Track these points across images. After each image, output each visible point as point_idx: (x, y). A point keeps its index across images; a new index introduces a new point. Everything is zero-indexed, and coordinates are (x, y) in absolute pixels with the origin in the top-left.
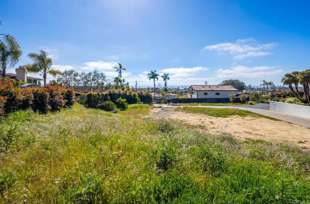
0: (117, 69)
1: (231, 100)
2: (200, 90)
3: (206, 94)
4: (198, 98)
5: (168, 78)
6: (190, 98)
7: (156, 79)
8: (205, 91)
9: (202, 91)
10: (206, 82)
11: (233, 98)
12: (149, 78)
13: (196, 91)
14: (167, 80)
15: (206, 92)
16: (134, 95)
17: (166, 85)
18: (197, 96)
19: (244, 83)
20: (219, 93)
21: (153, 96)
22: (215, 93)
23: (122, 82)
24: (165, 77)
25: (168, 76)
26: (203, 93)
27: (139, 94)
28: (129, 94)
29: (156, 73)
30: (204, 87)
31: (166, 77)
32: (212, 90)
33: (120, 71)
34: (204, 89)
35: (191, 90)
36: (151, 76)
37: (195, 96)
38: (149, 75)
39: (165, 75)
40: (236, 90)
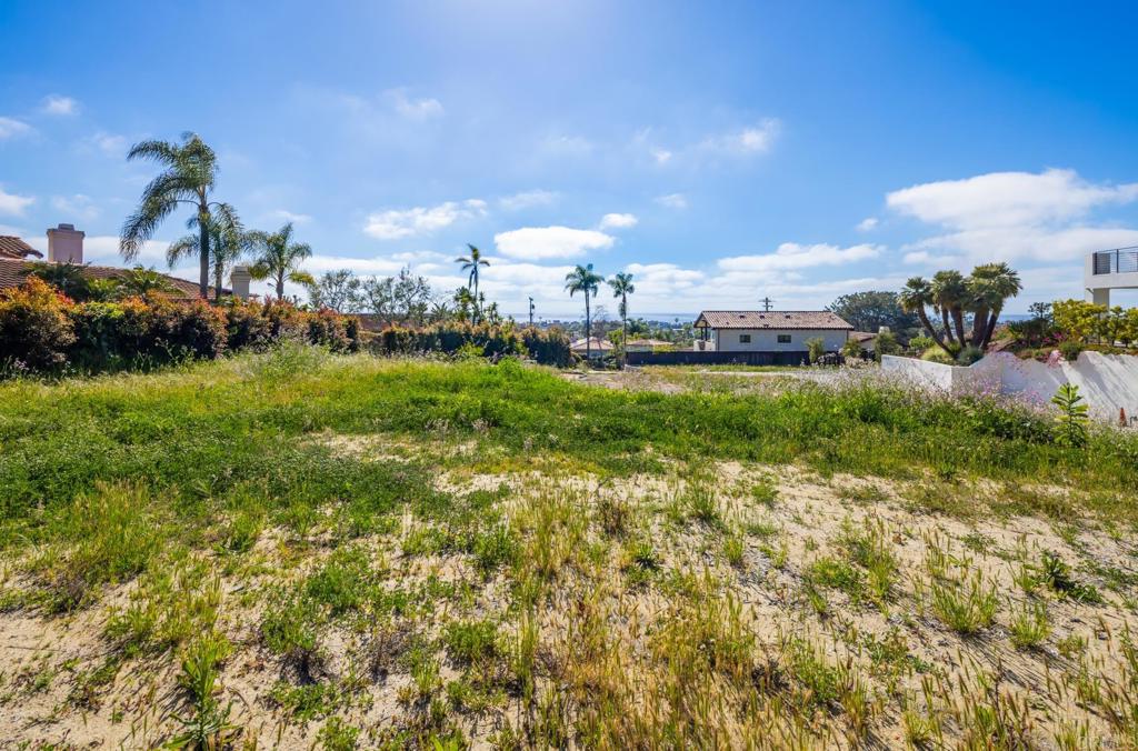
0: (463, 263)
1: (810, 357)
2: (724, 326)
3: (745, 339)
4: (721, 350)
5: (631, 289)
6: (699, 350)
7: (591, 293)
8: (743, 329)
9: (734, 329)
11: (818, 350)
12: (569, 291)
13: (714, 329)
14: (627, 294)
15: (746, 333)
16: (512, 339)
17: (623, 311)
18: (718, 344)
20: (790, 337)
21: (583, 347)
22: (775, 335)
23: (478, 302)
24: (621, 284)
25: (631, 283)
26: (736, 336)
27: (525, 337)
28: (497, 335)
29: (595, 272)
30: (742, 317)
31: (625, 284)
33: (472, 268)
34: (739, 324)
35: (702, 325)
36: (577, 281)
37: (711, 346)
38: (569, 280)
39: (621, 277)
40: (847, 326)
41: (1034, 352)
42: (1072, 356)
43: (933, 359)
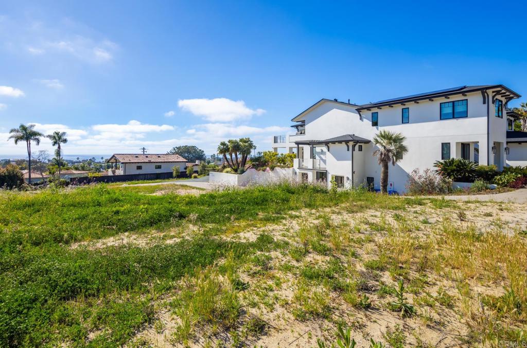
1: (174, 175)
2: (129, 161)
3: (139, 168)
4: (126, 174)
5: (65, 141)
6: (112, 175)
7: (33, 143)
8: (138, 163)
9: (133, 163)
10: (144, 149)
11: (177, 172)
12: (13, 140)
13: (123, 163)
14: (62, 144)
15: (139, 165)
17: (58, 153)
18: (125, 171)
19: (203, 152)
20: (161, 166)
21: (26, 176)
22: (154, 166)
24: (57, 138)
25: (64, 137)
26: (135, 166)
29: (35, 129)
30: (137, 157)
31: (60, 138)
32: (150, 162)
34: (136, 160)
35: (113, 161)
36: (21, 134)
37: (120, 172)
38: (12, 134)
39: (57, 134)
40: (185, 160)
41: (262, 168)
42: (272, 169)
43: (227, 172)
